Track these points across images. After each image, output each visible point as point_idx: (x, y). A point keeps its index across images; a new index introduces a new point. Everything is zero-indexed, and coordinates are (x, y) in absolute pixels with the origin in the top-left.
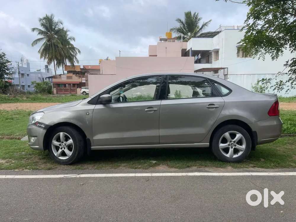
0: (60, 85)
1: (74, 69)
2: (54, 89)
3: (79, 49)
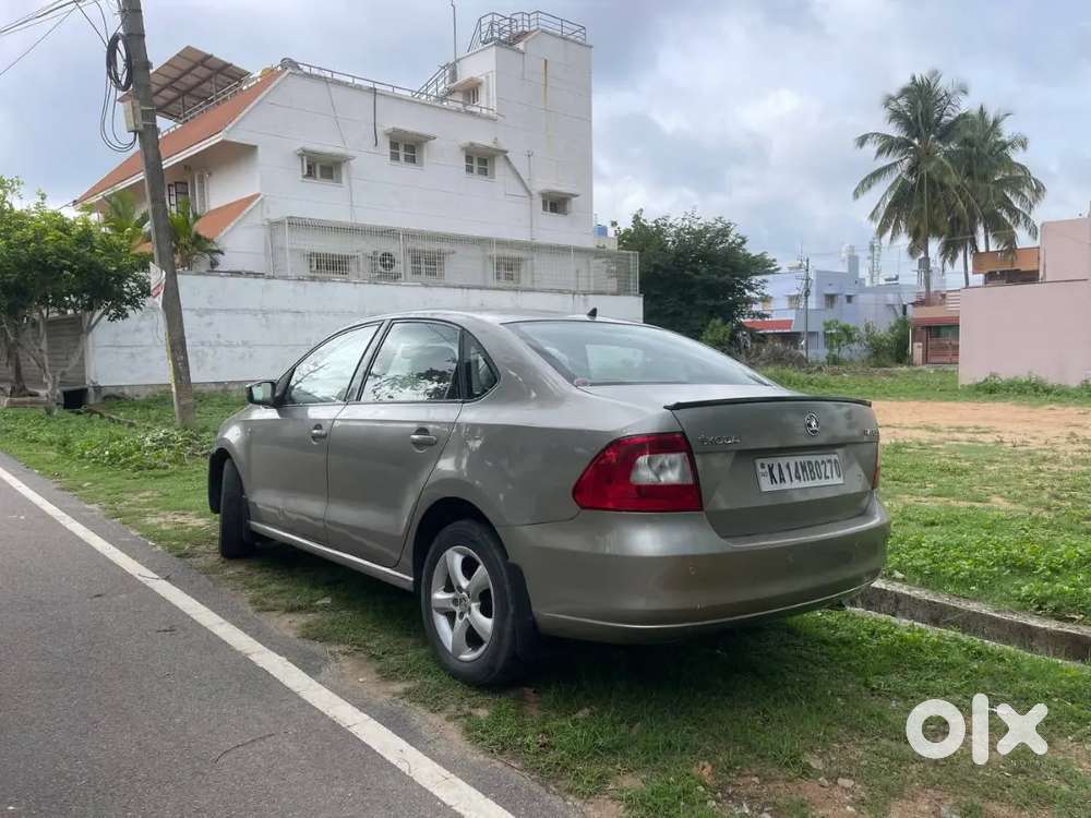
0: (943, 331)
1: (1012, 264)
2: (916, 344)
3: (1040, 179)
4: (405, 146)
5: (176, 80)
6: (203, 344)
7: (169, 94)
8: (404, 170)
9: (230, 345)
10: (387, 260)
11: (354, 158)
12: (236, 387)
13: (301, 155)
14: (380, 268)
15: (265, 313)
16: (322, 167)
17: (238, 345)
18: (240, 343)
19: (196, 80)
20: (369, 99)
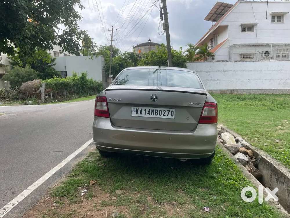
4: (278, 17)
5: (216, 12)
6: (207, 80)
7: (215, 15)
8: (277, 25)
9: (214, 80)
10: (267, 54)
11: (258, 24)
12: (215, 91)
13: (241, 26)
14: (264, 56)
15: (224, 71)
16: (248, 28)
17: (216, 80)
18: (217, 80)
19: (221, 10)
20: (266, 4)
